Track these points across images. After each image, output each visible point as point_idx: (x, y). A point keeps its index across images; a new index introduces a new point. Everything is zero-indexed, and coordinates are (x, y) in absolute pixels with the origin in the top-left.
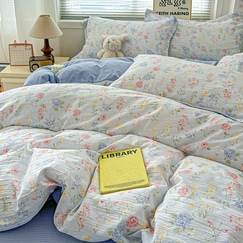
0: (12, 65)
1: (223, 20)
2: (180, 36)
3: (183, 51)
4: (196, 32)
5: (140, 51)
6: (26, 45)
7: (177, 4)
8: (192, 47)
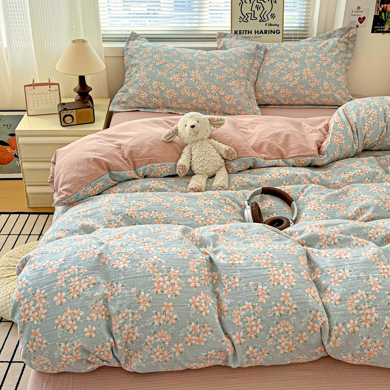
0: (29, 114)
6: (50, 84)
7: (263, 19)
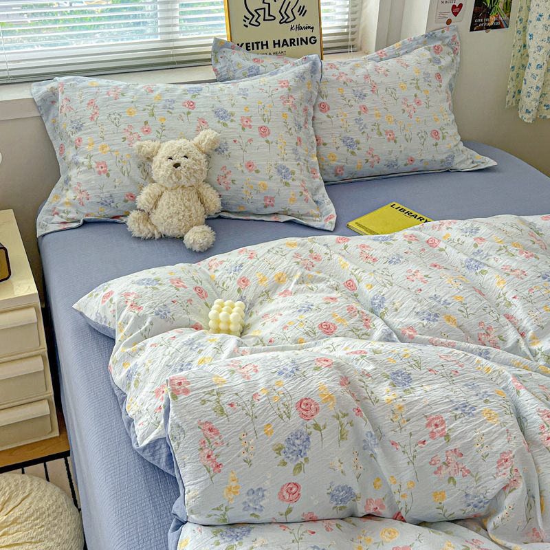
1: (401, 52)
2: (329, 109)
3: (346, 148)
4: (365, 96)
5: (257, 171)
7: (286, 17)
8: (365, 134)
